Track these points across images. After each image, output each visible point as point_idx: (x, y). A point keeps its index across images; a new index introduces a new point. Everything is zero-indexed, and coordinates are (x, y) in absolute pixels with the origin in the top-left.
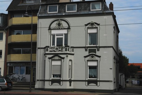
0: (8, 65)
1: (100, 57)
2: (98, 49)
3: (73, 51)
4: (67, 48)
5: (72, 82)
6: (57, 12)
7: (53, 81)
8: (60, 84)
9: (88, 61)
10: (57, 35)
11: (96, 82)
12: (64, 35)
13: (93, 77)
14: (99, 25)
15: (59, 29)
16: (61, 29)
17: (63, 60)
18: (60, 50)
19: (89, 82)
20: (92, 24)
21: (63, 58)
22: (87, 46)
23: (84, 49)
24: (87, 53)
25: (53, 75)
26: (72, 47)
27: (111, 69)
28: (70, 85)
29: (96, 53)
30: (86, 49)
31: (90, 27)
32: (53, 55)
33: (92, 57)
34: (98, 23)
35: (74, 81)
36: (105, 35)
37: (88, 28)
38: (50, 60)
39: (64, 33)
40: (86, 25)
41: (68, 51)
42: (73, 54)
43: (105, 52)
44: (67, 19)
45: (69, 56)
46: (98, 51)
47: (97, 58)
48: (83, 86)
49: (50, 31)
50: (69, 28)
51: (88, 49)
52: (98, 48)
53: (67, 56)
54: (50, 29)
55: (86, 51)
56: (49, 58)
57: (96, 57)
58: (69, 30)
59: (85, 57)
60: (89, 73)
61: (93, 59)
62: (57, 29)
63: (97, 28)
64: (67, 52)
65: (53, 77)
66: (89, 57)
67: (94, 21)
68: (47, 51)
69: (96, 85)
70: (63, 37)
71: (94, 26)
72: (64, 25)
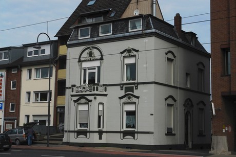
0: (58, 111)
1: (138, 97)
2: (136, 87)
3: (106, 91)
4: (96, 86)
5: (103, 134)
6: (89, 37)
7: (79, 133)
8: (86, 136)
9: (124, 103)
10: (88, 69)
11: (132, 134)
12: (97, 68)
13: (132, 126)
14: (137, 51)
15: (91, 60)
16: (93, 60)
17: (90, 103)
18: (87, 90)
19: (125, 134)
20: (129, 51)
21: (91, 101)
22: (122, 83)
23: (119, 87)
24: (122, 93)
25: (80, 124)
26: (104, 85)
27: (152, 115)
28: (100, 138)
29: (133, 92)
30: (121, 87)
31: (127, 55)
32: (78, 97)
33: (129, 98)
34: (137, 49)
35: (107, 132)
36: (145, 66)
37: (125, 57)
38: (76, 103)
39: (96, 66)
40: (122, 53)
41: (97, 90)
42: (106, 95)
43: (145, 91)
44: (100, 46)
45: (98, 97)
46: (136, 89)
47: (134, 100)
48: (117, 139)
49: (80, 63)
50: (102, 59)
51: (124, 86)
52: (136, 85)
53: (95, 98)
54: (80, 61)
55: (121, 89)
56: (75, 101)
57: (134, 98)
58: (102, 61)
59: (121, 98)
60: (127, 121)
61: (129, 101)
62: (88, 61)
63: (135, 56)
64: (96, 92)
65: (81, 127)
66: (125, 98)
67: (131, 47)
68: (73, 91)
69: (132, 138)
70: (96, 71)
71: (132, 54)
72: (96, 53)
